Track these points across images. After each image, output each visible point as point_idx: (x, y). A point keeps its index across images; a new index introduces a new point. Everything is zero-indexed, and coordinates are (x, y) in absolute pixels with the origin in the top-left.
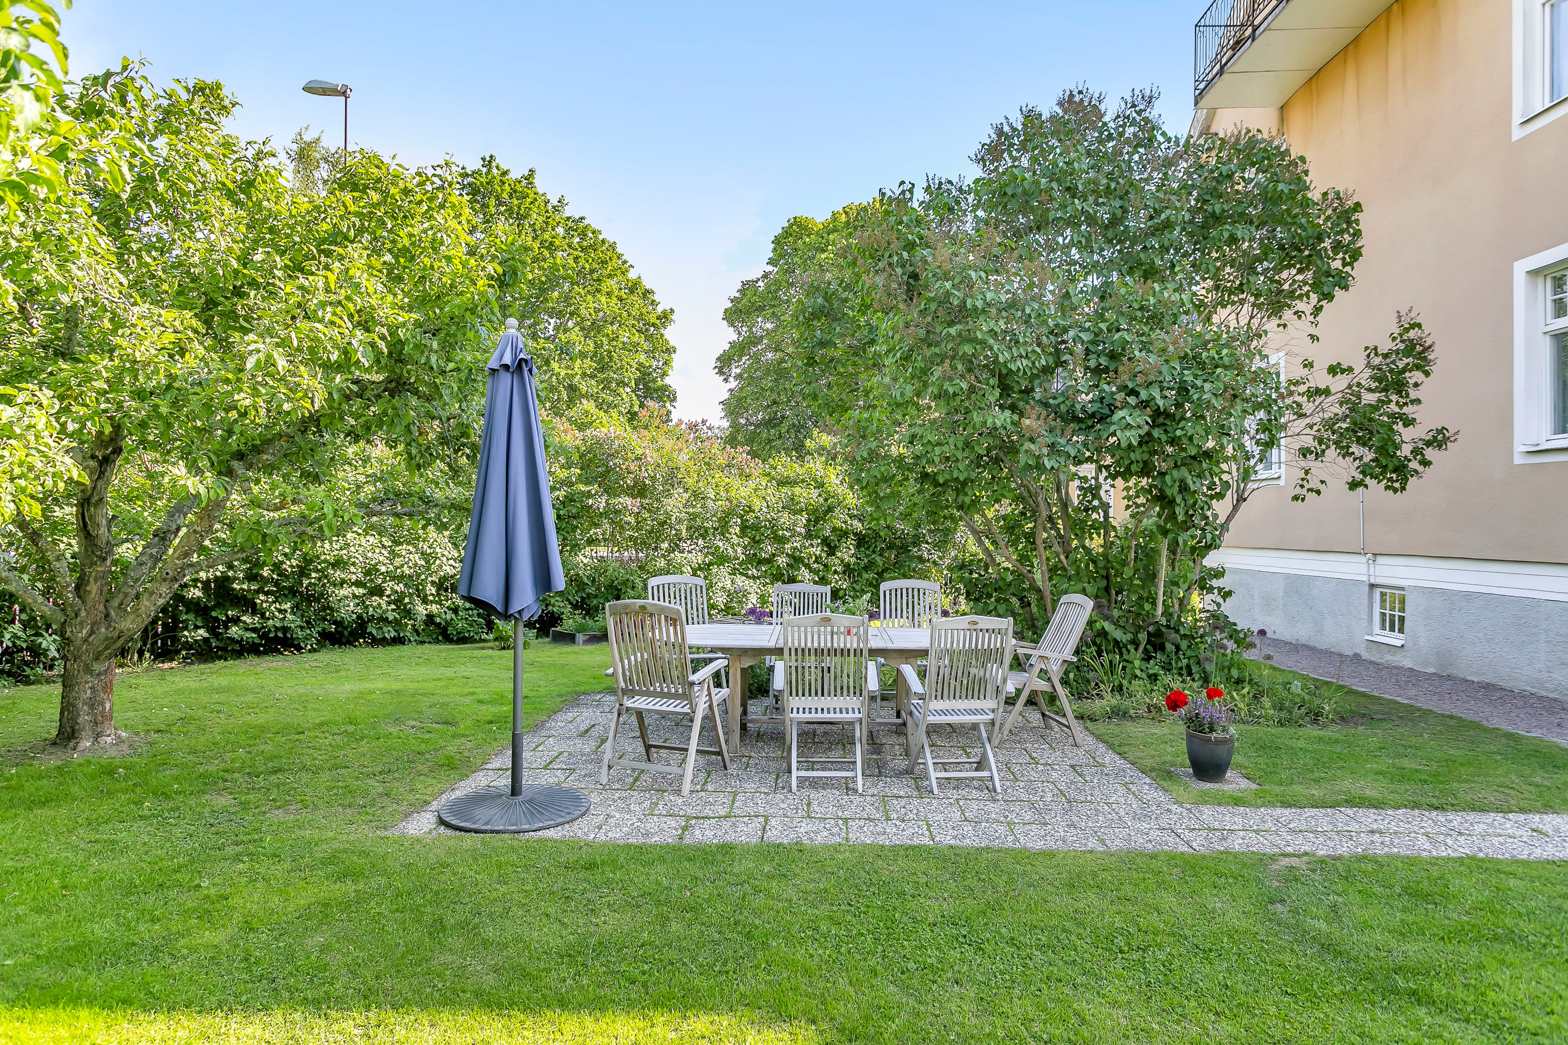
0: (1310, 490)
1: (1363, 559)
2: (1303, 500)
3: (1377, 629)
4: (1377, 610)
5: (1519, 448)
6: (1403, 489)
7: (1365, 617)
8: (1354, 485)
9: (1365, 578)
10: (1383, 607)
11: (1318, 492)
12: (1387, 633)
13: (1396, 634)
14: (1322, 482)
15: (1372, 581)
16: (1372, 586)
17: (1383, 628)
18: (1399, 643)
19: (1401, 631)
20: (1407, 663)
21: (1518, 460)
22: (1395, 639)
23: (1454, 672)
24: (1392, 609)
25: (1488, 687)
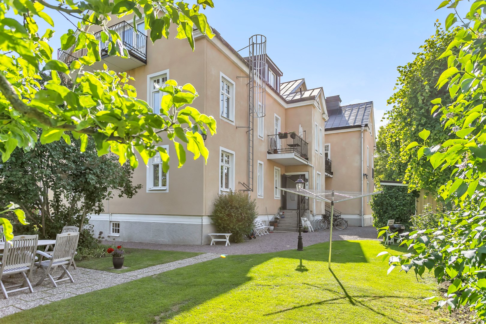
0: (110, 197)
1: (108, 215)
2: (109, 200)
3: (112, 233)
4: (112, 228)
5: (148, 189)
6: (131, 197)
7: (109, 230)
8: (120, 196)
9: (109, 220)
10: (113, 227)
11: (112, 198)
12: (114, 233)
13: (117, 233)
14: (114, 195)
15: (111, 220)
16: (110, 222)
17: (113, 232)
18: (118, 236)
19: (118, 232)
20: (120, 240)
21: (147, 192)
22: (117, 235)
23: (132, 241)
24: (116, 227)
25: (140, 243)
